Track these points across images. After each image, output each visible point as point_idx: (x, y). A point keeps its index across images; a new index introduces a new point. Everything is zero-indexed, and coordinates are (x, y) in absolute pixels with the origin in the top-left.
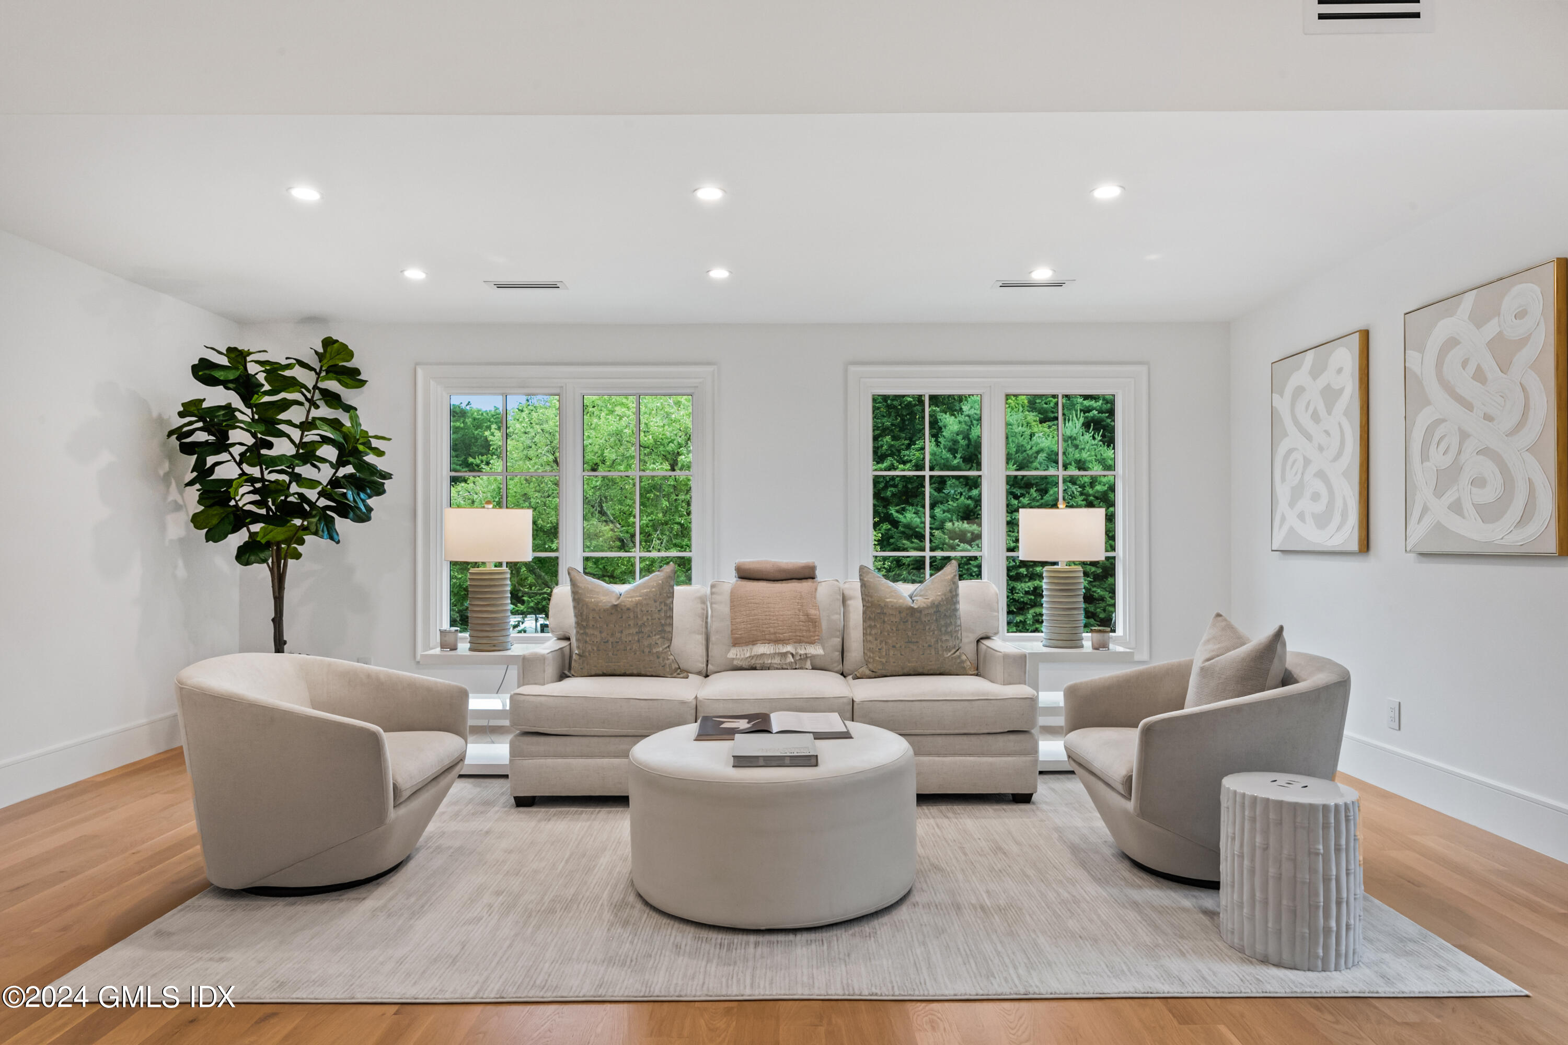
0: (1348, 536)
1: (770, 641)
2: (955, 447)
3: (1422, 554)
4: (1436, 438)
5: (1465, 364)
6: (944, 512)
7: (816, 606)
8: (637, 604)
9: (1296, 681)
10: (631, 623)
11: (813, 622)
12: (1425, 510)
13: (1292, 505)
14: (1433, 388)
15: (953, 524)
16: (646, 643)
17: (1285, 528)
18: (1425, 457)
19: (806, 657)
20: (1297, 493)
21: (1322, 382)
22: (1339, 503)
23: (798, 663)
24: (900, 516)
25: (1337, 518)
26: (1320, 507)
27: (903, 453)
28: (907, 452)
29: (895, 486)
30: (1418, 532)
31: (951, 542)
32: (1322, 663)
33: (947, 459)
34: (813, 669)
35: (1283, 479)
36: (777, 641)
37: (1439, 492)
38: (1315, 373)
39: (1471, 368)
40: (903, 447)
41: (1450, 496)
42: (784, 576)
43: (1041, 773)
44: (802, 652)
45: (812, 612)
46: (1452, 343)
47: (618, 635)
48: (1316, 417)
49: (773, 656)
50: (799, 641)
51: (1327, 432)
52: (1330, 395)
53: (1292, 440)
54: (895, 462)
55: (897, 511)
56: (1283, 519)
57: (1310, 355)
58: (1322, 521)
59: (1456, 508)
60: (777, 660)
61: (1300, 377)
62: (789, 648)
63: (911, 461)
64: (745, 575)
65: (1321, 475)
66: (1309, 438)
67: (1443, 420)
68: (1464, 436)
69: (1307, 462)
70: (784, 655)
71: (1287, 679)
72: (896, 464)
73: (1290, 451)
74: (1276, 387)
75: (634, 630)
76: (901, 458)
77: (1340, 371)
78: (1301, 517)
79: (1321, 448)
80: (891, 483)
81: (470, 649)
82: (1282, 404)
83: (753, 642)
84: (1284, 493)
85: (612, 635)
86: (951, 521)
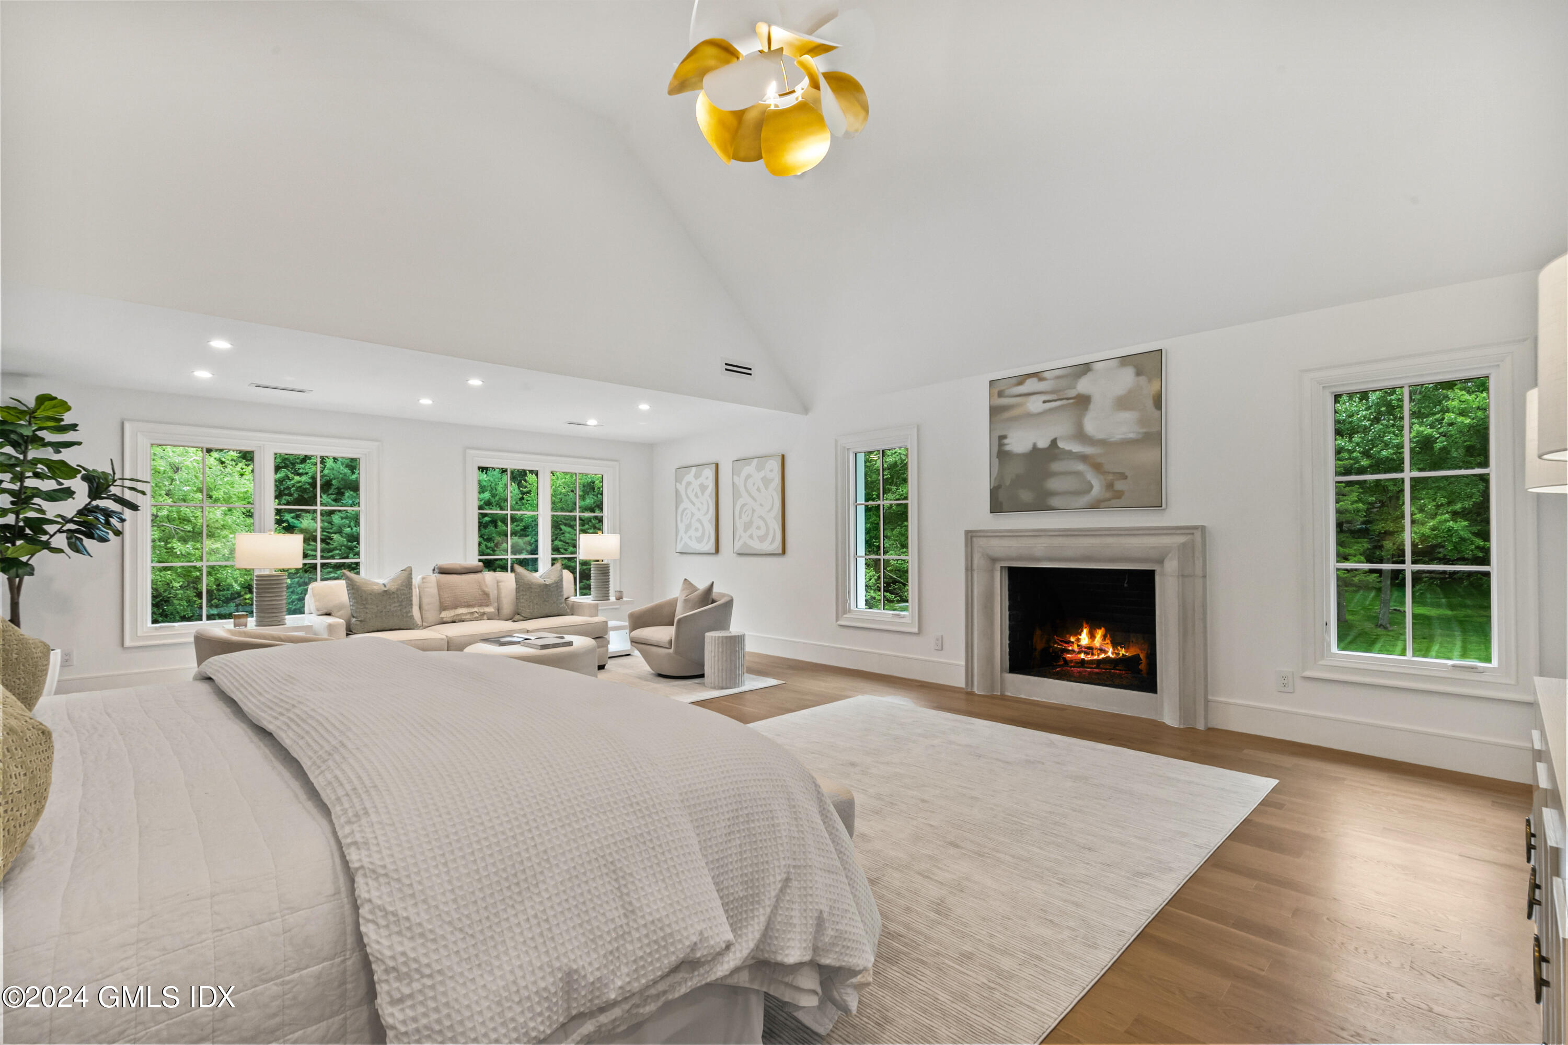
0: (710, 546)
1: (465, 606)
2: (353, 464)
3: (739, 554)
4: (744, 510)
5: (754, 485)
6: (342, 518)
7: (486, 586)
8: (398, 590)
9: (716, 602)
10: (396, 600)
11: (486, 595)
12: (740, 537)
13: (686, 533)
14: (744, 494)
15: (352, 529)
16: (404, 611)
17: (683, 543)
18: (740, 517)
19: (484, 614)
20: (688, 527)
21: (699, 482)
22: (707, 533)
23: (481, 617)
24: (296, 522)
25: (706, 540)
26: (699, 534)
27: (298, 466)
28: (303, 466)
29: (290, 495)
30: (738, 545)
31: (350, 544)
32: (724, 595)
33: (345, 474)
34: (488, 619)
35: (682, 521)
36: (469, 606)
37: (745, 531)
38: (697, 477)
39: (756, 486)
40: (298, 461)
41: (749, 533)
42: (463, 571)
43: (610, 658)
44: (482, 611)
45: (486, 589)
46: (749, 476)
47: (388, 607)
48: (696, 496)
49: (466, 614)
50: (481, 605)
51: (702, 503)
52: (703, 488)
53: (685, 504)
54: (289, 473)
55: (293, 518)
56: (682, 538)
57: (694, 469)
58: (699, 540)
59: (751, 537)
60: (468, 617)
61: (690, 476)
62: (476, 609)
63: (307, 473)
64: (444, 571)
65: (699, 521)
66: (694, 504)
67: (746, 504)
68: (754, 511)
69: (693, 515)
70: (472, 613)
71: (713, 601)
72: (291, 476)
73: (685, 509)
74: (678, 479)
75: (397, 604)
76: (295, 471)
77: (707, 478)
78: (690, 538)
79: (699, 509)
80: (286, 492)
81: (256, 626)
82: (681, 488)
83: (456, 607)
84: (682, 527)
85: (385, 608)
86: (349, 526)
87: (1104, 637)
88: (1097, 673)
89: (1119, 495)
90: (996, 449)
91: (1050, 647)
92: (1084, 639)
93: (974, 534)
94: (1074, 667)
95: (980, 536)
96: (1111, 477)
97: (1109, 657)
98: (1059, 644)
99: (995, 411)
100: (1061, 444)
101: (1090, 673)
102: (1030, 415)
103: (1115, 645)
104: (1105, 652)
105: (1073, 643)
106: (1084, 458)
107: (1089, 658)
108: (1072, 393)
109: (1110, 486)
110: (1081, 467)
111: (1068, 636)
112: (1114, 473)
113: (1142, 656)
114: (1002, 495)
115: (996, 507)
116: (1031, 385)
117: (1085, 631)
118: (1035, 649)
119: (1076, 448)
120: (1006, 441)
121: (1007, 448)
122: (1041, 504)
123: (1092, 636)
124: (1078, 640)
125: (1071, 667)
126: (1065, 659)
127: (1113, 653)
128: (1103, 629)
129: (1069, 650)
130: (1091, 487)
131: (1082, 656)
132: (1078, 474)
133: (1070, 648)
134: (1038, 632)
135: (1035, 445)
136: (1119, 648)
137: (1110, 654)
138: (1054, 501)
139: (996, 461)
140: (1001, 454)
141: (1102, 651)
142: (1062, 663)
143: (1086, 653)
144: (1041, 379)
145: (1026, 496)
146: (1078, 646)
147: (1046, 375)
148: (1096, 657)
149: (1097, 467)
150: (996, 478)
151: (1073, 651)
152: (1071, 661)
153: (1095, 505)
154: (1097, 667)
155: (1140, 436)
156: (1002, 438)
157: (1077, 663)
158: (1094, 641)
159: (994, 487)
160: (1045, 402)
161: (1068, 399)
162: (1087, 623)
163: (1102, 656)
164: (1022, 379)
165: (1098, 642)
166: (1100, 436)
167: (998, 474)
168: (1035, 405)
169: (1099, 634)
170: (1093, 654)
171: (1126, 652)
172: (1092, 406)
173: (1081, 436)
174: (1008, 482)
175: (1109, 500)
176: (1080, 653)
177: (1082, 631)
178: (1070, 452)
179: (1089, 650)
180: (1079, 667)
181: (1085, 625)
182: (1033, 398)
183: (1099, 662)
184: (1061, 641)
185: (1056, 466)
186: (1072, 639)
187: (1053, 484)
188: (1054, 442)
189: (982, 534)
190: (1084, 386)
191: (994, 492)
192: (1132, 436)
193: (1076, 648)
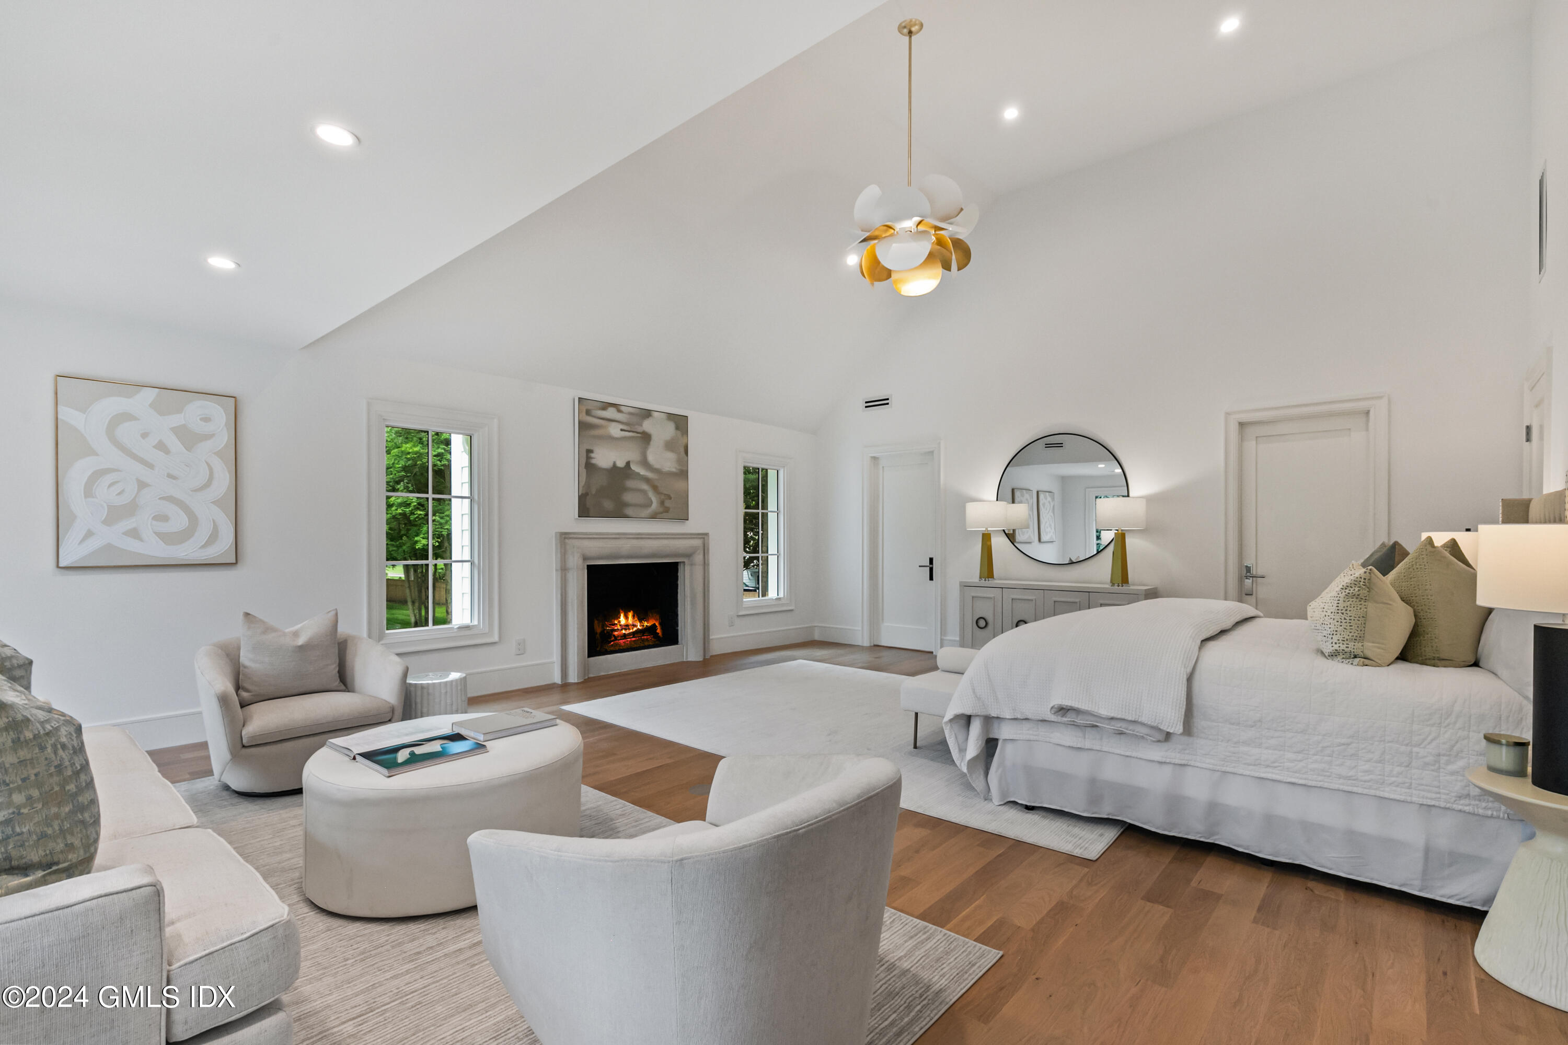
4: (107, 482)
5: (144, 435)
18: (90, 494)
41: (123, 525)
59: (133, 534)
68: (143, 485)
87: (633, 616)
88: (634, 641)
89: (667, 510)
90: (584, 461)
91: (605, 630)
92: (623, 620)
93: (567, 536)
94: (621, 639)
95: (570, 538)
96: (663, 497)
97: (638, 629)
98: (610, 627)
99: (584, 427)
100: (634, 467)
101: (630, 641)
102: (611, 438)
103: (641, 620)
104: (636, 626)
105: (617, 624)
106: (647, 480)
107: (628, 632)
108: (640, 429)
109: (662, 503)
110: (645, 487)
111: (613, 620)
112: (665, 494)
113: (657, 624)
114: (590, 502)
115: (584, 512)
116: (611, 413)
117: (622, 615)
118: (597, 633)
119: (643, 472)
120: (592, 455)
121: (593, 461)
122: (619, 513)
123: (626, 617)
124: (619, 622)
125: (619, 640)
126: (614, 635)
127: (640, 626)
128: (632, 612)
129: (616, 629)
130: (652, 502)
131: (624, 631)
132: (644, 492)
133: (616, 628)
134: (596, 622)
135: (614, 463)
136: (643, 622)
137: (639, 627)
138: (629, 511)
139: (584, 472)
140: (588, 466)
141: (634, 626)
142: (613, 639)
143: (626, 629)
144: (619, 411)
145: (608, 505)
146: (620, 625)
147: (623, 408)
148: (631, 631)
149: (655, 488)
150: (583, 487)
151: (618, 629)
152: (618, 636)
153: (654, 516)
154: (633, 637)
155: (677, 471)
156: (589, 451)
157: (621, 637)
158: (628, 620)
159: (582, 494)
160: (622, 430)
161: (638, 433)
162: (622, 610)
163: (635, 629)
164: (606, 406)
165: (630, 621)
166: (657, 466)
167: (586, 482)
168: (615, 430)
169: (630, 615)
170: (629, 629)
171: (648, 623)
172: (652, 443)
173: (645, 463)
174: (594, 491)
175: (662, 513)
176: (622, 630)
177: (620, 615)
178: (638, 474)
179: (627, 627)
180: (623, 639)
181: (621, 612)
182: (614, 424)
183: (634, 634)
184: (610, 625)
185: (630, 484)
186: (616, 622)
187: (628, 497)
188: (628, 463)
189: (575, 536)
190: (647, 426)
191: (582, 499)
192: (674, 470)
193: (619, 627)
